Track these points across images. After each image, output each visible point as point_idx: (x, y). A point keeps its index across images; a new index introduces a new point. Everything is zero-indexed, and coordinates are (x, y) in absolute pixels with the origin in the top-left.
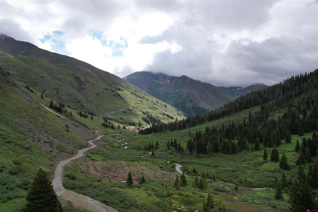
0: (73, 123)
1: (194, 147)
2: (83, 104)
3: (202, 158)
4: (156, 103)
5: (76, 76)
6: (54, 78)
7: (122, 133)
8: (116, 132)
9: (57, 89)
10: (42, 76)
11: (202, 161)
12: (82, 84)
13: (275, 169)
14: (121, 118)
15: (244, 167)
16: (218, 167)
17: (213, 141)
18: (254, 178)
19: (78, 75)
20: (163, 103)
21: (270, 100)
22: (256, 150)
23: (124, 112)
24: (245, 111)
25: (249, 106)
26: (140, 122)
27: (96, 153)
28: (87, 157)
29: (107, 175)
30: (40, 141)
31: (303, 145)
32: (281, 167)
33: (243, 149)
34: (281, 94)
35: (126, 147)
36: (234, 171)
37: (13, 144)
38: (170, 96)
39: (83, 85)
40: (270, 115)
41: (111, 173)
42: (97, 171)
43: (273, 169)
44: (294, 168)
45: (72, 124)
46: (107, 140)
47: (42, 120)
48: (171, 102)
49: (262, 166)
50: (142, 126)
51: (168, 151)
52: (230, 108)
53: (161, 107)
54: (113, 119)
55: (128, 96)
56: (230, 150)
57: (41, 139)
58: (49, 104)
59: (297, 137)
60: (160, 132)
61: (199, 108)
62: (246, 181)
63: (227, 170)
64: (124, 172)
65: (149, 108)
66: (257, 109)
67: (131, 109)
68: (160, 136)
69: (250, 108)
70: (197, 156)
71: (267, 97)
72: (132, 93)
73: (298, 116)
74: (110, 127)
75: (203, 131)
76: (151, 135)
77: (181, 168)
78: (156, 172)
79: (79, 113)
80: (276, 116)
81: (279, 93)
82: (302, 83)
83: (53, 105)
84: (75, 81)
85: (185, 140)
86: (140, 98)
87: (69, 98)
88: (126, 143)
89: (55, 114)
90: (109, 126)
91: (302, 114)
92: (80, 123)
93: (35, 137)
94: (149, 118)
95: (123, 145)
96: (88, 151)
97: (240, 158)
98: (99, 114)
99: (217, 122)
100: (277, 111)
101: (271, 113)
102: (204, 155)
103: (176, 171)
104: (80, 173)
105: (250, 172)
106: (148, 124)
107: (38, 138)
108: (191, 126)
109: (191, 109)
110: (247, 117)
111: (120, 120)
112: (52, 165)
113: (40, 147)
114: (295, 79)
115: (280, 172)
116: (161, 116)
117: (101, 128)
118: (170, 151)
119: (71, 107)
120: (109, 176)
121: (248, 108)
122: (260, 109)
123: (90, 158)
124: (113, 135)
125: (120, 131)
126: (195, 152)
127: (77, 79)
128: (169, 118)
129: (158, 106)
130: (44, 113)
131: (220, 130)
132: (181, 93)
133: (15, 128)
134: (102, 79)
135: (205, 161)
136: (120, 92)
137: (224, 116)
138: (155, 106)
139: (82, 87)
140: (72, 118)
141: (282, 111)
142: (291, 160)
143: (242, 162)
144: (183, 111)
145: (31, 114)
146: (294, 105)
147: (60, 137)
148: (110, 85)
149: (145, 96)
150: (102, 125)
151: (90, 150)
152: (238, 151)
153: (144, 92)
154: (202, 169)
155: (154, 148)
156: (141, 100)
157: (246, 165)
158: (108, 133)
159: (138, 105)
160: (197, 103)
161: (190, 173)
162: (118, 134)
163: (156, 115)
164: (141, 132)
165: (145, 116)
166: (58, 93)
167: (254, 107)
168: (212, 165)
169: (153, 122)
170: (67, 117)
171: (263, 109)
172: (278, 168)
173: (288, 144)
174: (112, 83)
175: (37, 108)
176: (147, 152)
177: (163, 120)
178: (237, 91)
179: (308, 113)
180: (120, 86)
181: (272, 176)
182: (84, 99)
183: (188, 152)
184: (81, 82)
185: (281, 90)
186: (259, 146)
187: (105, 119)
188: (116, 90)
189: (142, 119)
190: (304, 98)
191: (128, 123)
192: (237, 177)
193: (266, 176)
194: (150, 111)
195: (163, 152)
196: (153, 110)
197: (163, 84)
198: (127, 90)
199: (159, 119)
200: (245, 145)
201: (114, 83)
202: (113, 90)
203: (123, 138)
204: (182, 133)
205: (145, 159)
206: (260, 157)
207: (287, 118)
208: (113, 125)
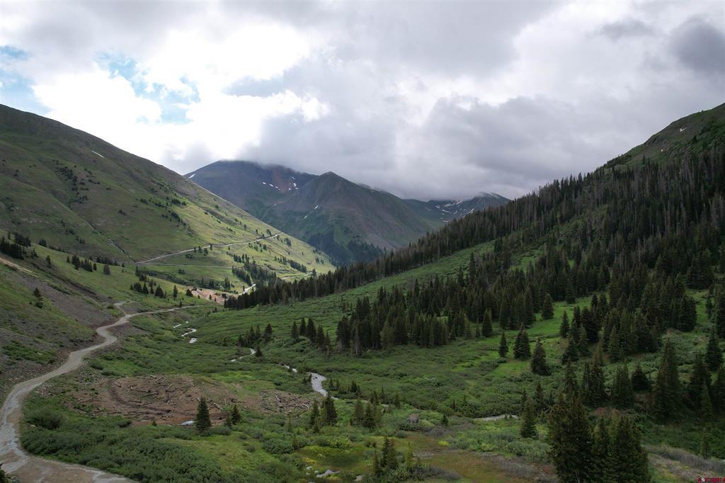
0: (54, 284)
1: (354, 335)
2: (81, 237)
3: (371, 358)
4: (266, 235)
5: (64, 166)
7: (184, 306)
8: (169, 305)
9: (8, 198)
11: (372, 365)
12: (79, 186)
13: (523, 375)
14: (180, 270)
15: (461, 374)
16: (404, 377)
17: (395, 320)
18: (481, 397)
19: (70, 165)
20: (283, 236)
21: (514, 229)
22: (484, 337)
23: (189, 256)
24: (462, 252)
25: (470, 243)
26: (226, 280)
27: (118, 358)
28: (94, 367)
29: (145, 410)
31: (575, 321)
32: (535, 371)
33: (458, 336)
34: (535, 217)
35: (193, 341)
36: (439, 384)
38: (297, 219)
39: (83, 189)
40: (512, 262)
41: (155, 405)
42: (120, 401)
43: (518, 374)
44: (558, 370)
45: (52, 286)
46: (145, 324)
48: (302, 233)
49: (497, 370)
50: (232, 289)
51: (294, 345)
52: (430, 247)
53: (277, 244)
54: (161, 273)
55: (199, 219)
56: (431, 339)
59: (564, 306)
60: (275, 301)
61: (365, 247)
62: (465, 404)
63: (426, 383)
64: (189, 399)
65: (250, 246)
66: (487, 248)
67: (206, 250)
68: (276, 312)
69: (473, 246)
70: (361, 355)
71: (508, 222)
72: (207, 211)
73: (567, 262)
74: (152, 292)
75: (373, 298)
76: (253, 310)
77: (323, 384)
78: (265, 397)
79: (71, 259)
80: (525, 263)
81: (531, 214)
82: (573, 196)
84: (61, 180)
85: (333, 319)
86: (229, 222)
87: (43, 223)
88: (194, 330)
90: (149, 291)
91: (574, 258)
92: (75, 285)
94: (249, 270)
95: (186, 336)
96: (97, 353)
97: (452, 354)
98: (125, 260)
99: (402, 278)
100: (527, 254)
101: (515, 257)
102: (375, 351)
103: (313, 391)
104: (71, 409)
105: (472, 383)
106: (246, 285)
108: (346, 288)
109: (346, 248)
110: (466, 265)
111: (179, 276)
114: (560, 186)
115: (531, 381)
116: (277, 265)
117: (130, 295)
118: (298, 346)
119: (47, 245)
120: (151, 411)
121: (468, 246)
122: (493, 248)
124: (161, 311)
125: (178, 303)
126: (355, 346)
127: (67, 173)
128: (296, 270)
129: (270, 241)
131: (410, 295)
132: (324, 212)
134: (132, 176)
135: (376, 364)
136: (177, 209)
137: (419, 265)
138: (264, 242)
139: (81, 195)
140: (52, 272)
141: (536, 252)
142: (552, 355)
143: (457, 363)
144: (327, 254)
146: (558, 241)
147: (16, 321)
148: (153, 191)
149: (239, 219)
150: (132, 289)
151: (102, 350)
152: (447, 341)
153: (237, 209)
154: (371, 384)
155: (261, 340)
156: (229, 227)
157: (464, 369)
158: (148, 308)
159: (223, 240)
160: (360, 235)
161: (345, 393)
162: (172, 310)
163: (265, 262)
164: (231, 304)
165: (240, 266)
166: (10, 209)
167: (480, 245)
168: (392, 372)
169: (258, 279)
170: (37, 270)
171: (498, 248)
172: (528, 371)
173: (548, 321)
174: (159, 186)
176: (244, 350)
177: (282, 273)
178: (447, 209)
179: (585, 257)
180: (177, 194)
181: (516, 390)
182: (85, 224)
183: (341, 346)
184: (77, 183)
185: (535, 209)
186: (491, 327)
187: (141, 274)
188: (169, 204)
189: (232, 274)
190: (577, 226)
191: (198, 282)
192: (447, 397)
193: (505, 391)
194: (251, 253)
195: (284, 349)
196: (259, 250)
197: (283, 191)
198: (196, 204)
199: (274, 271)
200: (463, 327)
201: (163, 186)
202: (162, 204)
203: (185, 319)
204: (326, 303)
205: (240, 367)
206: (493, 350)
207: (545, 266)
208: (161, 287)
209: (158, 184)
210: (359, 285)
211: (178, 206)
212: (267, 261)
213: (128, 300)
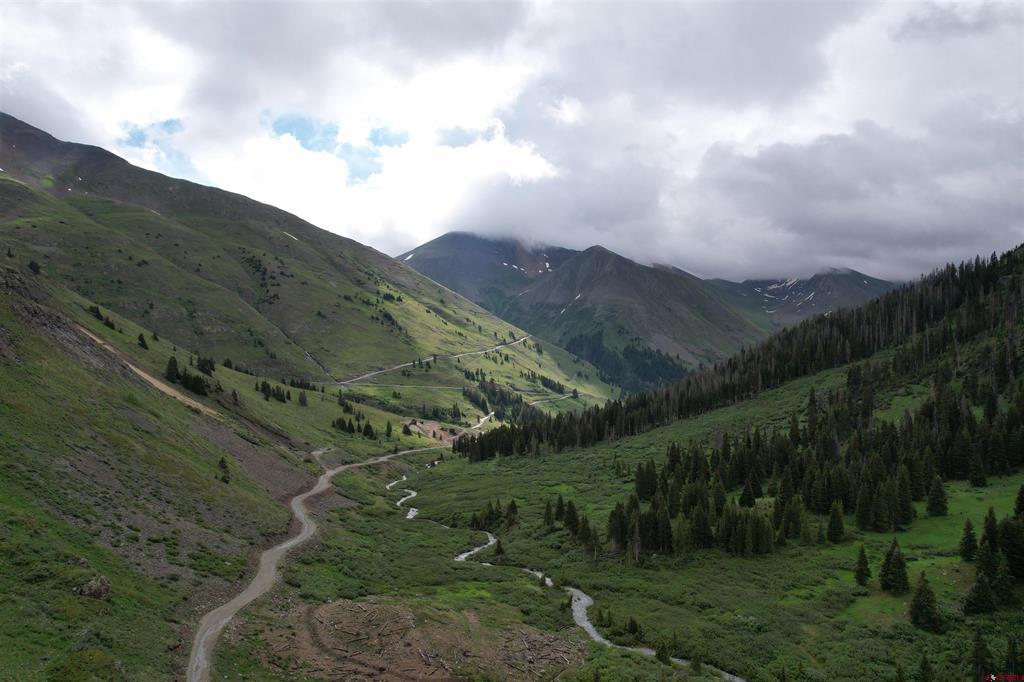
0: (243, 431)
1: (633, 533)
2: (273, 350)
3: (658, 570)
4: (508, 340)
5: (251, 255)
6: (179, 265)
7: (401, 450)
8: (382, 450)
9: (190, 302)
10: (140, 261)
11: (659, 583)
12: (269, 281)
13: (896, 627)
14: (395, 393)
15: (795, 613)
16: (708, 610)
17: (695, 511)
18: (827, 661)
19: (258, 253)
20: (532, 340)
21: (879, 347)
22: (831, 543)
23: (406, 373)
24: (797, 382)
25: (808, 368)
26: (455, 407)
27: (318, 561)
28: (290, 584)
29: (353, 667)
30: (137, 539)
31: (987, 542)
32: (916, 622)
33: (788, 538)
34: (915, 329)
35: (412, 514)
36: (759, 629)
37: (50, 583)
38: (552, 314)
39: (273, 285)
40: (876, 404)
41: (364, 657)
42: (323, 648)
43: (888, 623)
44: (956, 625)
45: (239, 434)
46: (351, 487)
47: (141, 450)
48: (557, 335)
49: (853, 610)
50: (463, 420)
51: (548, 537)
52: (747, 375)
53: (523, 353)
54: (371, 398)
55: (419, 320)
56: (749, 541)
57: (139, 531)
58: (164, 369)
59: (967, 491)
60: (521, 451)
61: (648, 354)
63: (739, 625)
64: (408, 649)
65: (487, 356)
66: (834, 380)
67: (428, 363)
68: (522, 470)
69: (814, 374)
70: (642, 564)
71: (869, 337)
72: (430, 309)
73: (970, 413)
74: (360, 431)
75: (662, 459)
76: (491, 465)
77: (590, 611)
78: (508, 640)
79: (260, 386)
80: (898, 409)
81: (907, 323)
82: (982, 291)
83: (177, 370)
84: (248, 272)
85: (603, 489)
86: (458, 323)
87: (228, 332)
88: (414, 494)
89: (182, 404)
90: (355, 428)
91: (982, 403)
92: (266, 428)
93: (120, 524)
94: (485, 392)
95: (402, 505)
96: (294, 555)
97: (780, 572)
98: (325, 380)
99: (704, 423)
100: (902, 391)
101: (881, 396)
102: (664, 557)
103: (574, 625)
104: (266, 665)
105: (810, 631)
106: (481, 413)
107: (130, 527)
108: (620, 434)
109: (621, 356)
110: (802, 405)
111: (393, 402)
112: (176, 647)
113: (138, 565)
114: (957, 274)
115: (910, 641)
116: (522, 384)
117: (333, 436)
118: (553, 539)
119: (234, 366)
120: (360, 668)
121: (805, 373)
122: (845, 379)
123: (298, 591)
124: (371, 461)
125: (391, 447)
126: (634, 548)
127: (255, 265)
128: (549, 391)
129: (513, 348)
130: (149, 415)
131: (715, 458)
132: (589, 305)
133: (58, 500)
134: (333, 263)
135: (666, 581)
136: (390, 307)
137: (730, 401)
138: (506, 351)
139: (272, 293)
140: (238, 409)
141: (917, 388)
142: (946, 592)
143: (787, 590)
144: (594, 364)
145: (108, 429)
146: (955, 372)
147: (202, 507)
148: (359, 283)
149: (472, 318)
150: (334, 426)
151: (298, 549)
152: (773, 546)
153: (469, 304)
154: (658, 618)
155: (502, 522)
156: (459, 330)
157: (800, 601)
158: (354, 457)
159: (450, 348)
160: (641, 337)
161: (620, 634)
162: (385, 459)
163: (507, 380)
164: (463, 446)
165: (473, 385)
166: (191, 315)
167: (824, 373)
168: (689, 600)
169: (498, 404)
170: (222, 409)
171: (854, 380)
172: (905, 620)
173: (937, 521)
174: (367, 276)
175: (127, 401)
176: (480, 534)
177: (531, 396)
178: (770, 292)
179: (1004, 405)
180: (391, 287)
181: (885, 657)
182: (277, 331)
183: (614, 546)
184: (266, 277)
185: (914, 313)
186: (842, 525)
187: (345, 402)
188: (380, 300)
189: (462, 398)
190: (988, 350)
191: (417, 409)
192: (772, 658)
193: (866, 657)
194: (488, 366)
195: (534, 543)
196: (499, 362)
197: (530, 274)
198: (415, 299)
199: (519, 393)
200: (797, 524)
201: (372, 275)
202: (371, 301)
203: (402, 472)
204: (592, 459)
205: (474, 576)
206: (847, 569)
207: (931, 420)
208: (371, 424)
209: (366, 273)
210: (640, 432)
211: (392, 302)
212: (509, 377)
213: (330, 445)
